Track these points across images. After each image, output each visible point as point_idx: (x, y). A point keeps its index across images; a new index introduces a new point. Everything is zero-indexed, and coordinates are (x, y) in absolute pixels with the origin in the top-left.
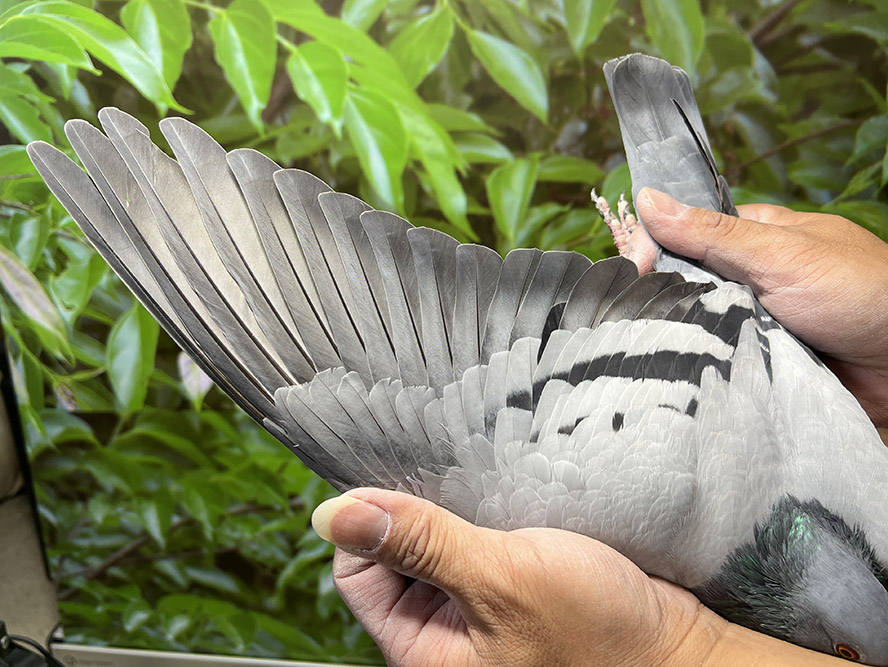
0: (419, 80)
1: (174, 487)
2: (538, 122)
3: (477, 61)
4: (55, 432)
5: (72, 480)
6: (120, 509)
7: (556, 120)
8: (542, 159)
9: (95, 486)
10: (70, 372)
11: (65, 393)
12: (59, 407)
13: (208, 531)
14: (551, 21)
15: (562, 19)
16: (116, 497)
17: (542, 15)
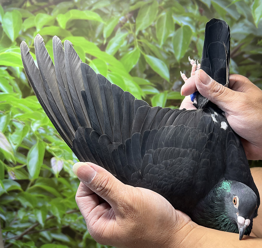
0: (130, 70)
1: (48, 205)
2: (167, 82)
3: (148, 64)
4: (8, 187)
5: (12, 204)
6: (29, 214)
7: (172, 81)
8: (168, 93)
9: (20, 206)
10: (14, 166)
11: (12, 173)
12: (9, 178)
13: (59, 220)
14: (170, 52)
15: (173, 51)
16: (28, 209)
17: (167, 50)
